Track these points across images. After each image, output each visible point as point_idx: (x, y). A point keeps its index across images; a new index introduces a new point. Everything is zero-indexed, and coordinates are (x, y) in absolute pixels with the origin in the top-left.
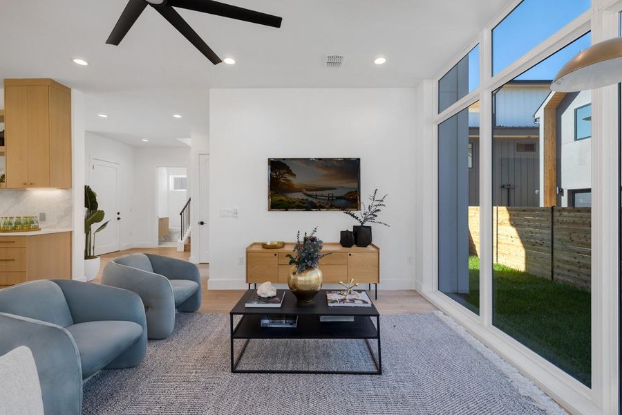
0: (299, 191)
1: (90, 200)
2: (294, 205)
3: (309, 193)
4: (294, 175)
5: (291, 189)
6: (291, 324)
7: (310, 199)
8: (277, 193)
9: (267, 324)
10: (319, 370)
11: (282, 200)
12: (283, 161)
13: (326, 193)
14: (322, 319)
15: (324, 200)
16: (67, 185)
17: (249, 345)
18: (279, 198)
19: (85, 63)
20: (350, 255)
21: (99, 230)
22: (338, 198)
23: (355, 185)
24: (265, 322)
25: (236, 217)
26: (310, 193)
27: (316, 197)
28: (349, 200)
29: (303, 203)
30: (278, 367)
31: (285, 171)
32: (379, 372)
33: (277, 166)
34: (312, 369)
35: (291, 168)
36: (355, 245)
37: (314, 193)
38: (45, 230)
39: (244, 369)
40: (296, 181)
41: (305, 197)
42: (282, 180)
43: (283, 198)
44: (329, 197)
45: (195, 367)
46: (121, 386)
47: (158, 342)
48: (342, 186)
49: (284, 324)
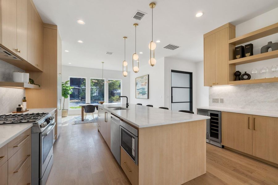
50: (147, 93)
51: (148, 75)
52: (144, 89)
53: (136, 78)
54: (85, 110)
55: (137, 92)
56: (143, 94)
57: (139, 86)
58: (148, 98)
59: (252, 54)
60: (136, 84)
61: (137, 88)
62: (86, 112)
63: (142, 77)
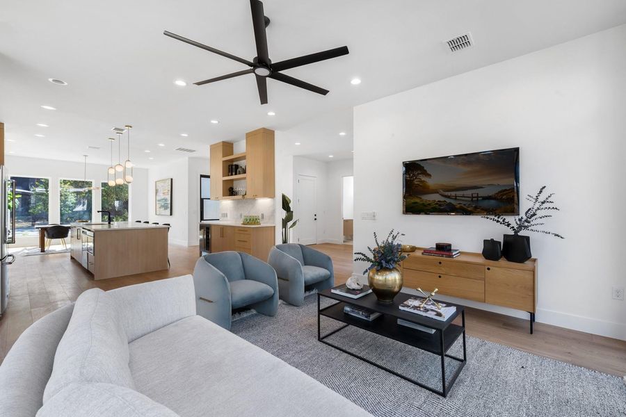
0: (435, 192)
1: (286, 204)
2: (429, 207)
3: (446, 193)
4: (429, 175)
5: (426, 190)
6: (366, 317)
7: (448, 201)
8: (410, 195)
9: (348, 311)
10: (384, 366)
11: (417, 203)
12: (419, 163)
13: (469, 193)
14: (399, 322)
15: (466, 201)
16: (272, 196)
17: (346, 328)
18: (413, 201)
19: (274, 114)
20: (489, 269)
21: (291, 227)
22: (485, 198)
23: (512, 181)
24: (347, 309)
25: (374, 219)
26: (449, 194)
27: (456, 198)
28: (501, 200)
29: (440, 205)
30: (353, 351)
31: (419, 172)
32: (444, 395)
33: (412, 168)
34: (378, 363)
35: (425, 168)
36: (503, 258)
37: (453, 194)
38: (262, 225)
39: (328, 342)
40: (431, 182)
41: (442, 199)
42: (416, 182)
43: (418, 200)
44: (473, 197)
45: (300, 329)
46: (259, 324)
47: (292, 307)
48: (492, 184)
49: (360, 315)
50: (169, 206)
51: (172, 179)
52: (166, 200)
53: (156, 182)
54: (48, 234)
55: (158, 205)
56: (166, 208)
57: (161, 196)
58: (171, 214)
59: (236, 174)
60: (157, 191)
61: (158, 198)
62: (49, 237)
63: (163, 181)
